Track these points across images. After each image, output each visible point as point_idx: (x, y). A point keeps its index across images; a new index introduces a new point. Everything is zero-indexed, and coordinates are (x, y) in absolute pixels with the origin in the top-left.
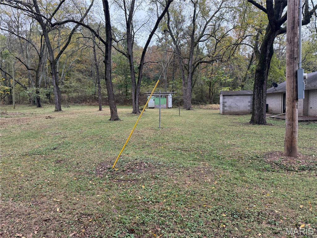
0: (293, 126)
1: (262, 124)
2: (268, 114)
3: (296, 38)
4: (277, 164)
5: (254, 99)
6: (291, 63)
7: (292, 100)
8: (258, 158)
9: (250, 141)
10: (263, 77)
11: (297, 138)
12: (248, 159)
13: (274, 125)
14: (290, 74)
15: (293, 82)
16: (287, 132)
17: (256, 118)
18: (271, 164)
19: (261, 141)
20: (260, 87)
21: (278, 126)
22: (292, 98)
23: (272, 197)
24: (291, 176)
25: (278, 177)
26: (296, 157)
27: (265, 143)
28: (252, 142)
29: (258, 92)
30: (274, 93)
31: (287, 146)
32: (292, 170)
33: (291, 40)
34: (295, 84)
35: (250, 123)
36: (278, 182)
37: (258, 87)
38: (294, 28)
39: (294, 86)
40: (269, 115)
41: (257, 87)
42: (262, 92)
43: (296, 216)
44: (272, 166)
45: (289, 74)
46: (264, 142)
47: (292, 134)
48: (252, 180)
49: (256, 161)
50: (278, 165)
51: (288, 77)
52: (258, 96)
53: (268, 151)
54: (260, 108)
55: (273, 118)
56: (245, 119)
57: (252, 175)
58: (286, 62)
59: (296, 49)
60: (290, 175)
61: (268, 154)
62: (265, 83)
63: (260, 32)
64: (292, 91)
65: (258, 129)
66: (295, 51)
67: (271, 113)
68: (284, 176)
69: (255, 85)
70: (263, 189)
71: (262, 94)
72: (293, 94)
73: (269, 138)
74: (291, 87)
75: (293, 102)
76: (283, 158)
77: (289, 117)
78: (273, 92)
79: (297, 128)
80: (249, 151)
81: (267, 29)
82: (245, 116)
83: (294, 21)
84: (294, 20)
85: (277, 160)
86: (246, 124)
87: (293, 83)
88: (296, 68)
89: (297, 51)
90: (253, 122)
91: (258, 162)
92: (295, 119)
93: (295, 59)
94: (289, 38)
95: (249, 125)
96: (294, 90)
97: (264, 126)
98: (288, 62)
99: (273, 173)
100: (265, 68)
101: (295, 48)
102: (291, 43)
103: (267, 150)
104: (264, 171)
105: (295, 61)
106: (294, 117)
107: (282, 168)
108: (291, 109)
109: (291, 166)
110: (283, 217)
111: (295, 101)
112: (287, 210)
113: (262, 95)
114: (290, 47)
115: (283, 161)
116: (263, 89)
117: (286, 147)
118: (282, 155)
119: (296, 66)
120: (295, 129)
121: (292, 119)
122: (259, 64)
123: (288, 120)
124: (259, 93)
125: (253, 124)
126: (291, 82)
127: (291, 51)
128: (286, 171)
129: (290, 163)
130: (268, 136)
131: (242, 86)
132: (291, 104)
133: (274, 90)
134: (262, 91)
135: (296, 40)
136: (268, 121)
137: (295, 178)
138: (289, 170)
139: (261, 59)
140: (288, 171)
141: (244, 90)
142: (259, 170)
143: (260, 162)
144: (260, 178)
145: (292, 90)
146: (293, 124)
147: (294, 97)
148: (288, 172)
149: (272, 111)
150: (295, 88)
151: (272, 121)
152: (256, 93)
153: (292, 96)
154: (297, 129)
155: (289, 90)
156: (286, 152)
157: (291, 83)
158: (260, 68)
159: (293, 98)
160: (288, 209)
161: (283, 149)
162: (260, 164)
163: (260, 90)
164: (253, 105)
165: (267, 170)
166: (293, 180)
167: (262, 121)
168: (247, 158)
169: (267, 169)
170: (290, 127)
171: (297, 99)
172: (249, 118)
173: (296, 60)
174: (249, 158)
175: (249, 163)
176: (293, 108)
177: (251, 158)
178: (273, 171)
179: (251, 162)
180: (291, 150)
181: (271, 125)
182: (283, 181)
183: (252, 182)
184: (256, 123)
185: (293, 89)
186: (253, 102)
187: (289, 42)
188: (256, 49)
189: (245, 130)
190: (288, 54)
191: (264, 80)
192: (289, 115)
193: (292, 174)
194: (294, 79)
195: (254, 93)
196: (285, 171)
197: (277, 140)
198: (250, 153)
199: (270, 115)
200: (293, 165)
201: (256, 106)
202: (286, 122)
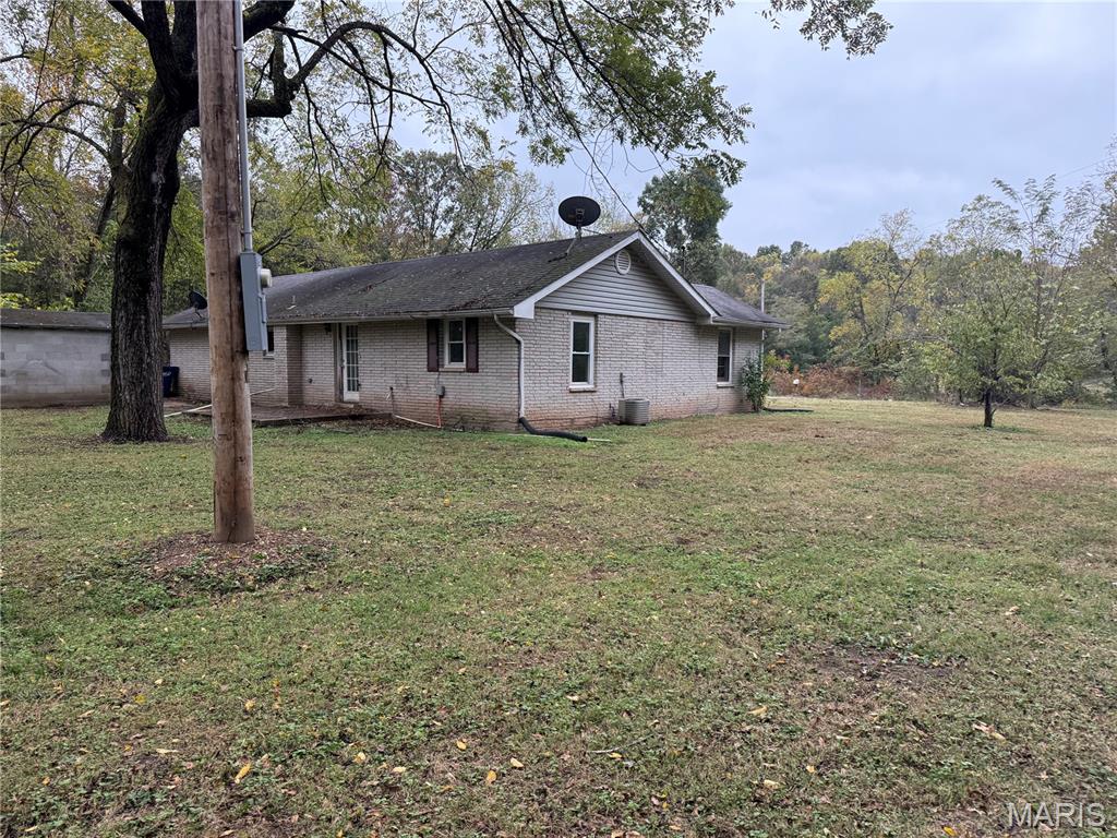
0: (235, 443)
1: (149, 440)
2: (181, 401)
3: (230, 145)
4: (186, 577)
5: (114, 346)
6: (218, 228)
7: (229, 355)
8: (119, 566)
9: (96, 507)
10: (147, 266)
11: (251, 481)
12: (76, 579)
13: (192, 441)
14: (219, 266)
15: (230, 292)
16: (217, 463)
17: (125, 416)
18: (167, 581)
19: (137, 502)
20: (136, 302)
21: (207, 441)
22: (229, 347)
23: (153, 702)
24: (227, 609)
25: (186, 624)
26: (252, 542)
27: (154, 506)
28: (103, 511)
29: (127, 320)
30: (195, 328)
31: (221, 509)
32: (233, 590)
33: (216, 149)
34: (235, 301)
35: (106, 436)
36: (184, 639)
37: (130, 305)
38: (222, 112)
39: (233, 308)
40: (180, 404)
41: (126, 305)
42: (146, 321)
43: (228, 745)
44: (168, 588)
45: (215, 264)
46: (151, 504)
47: (235, 466)
48: (85, 661)
49: (110, 580)
50: (192, 581)
51: (212, 274)
52: (131, 335)
53: (159, 536)
54: (140, 382)
55: (195, 415)
56: (89, 422)
57: (85, 640)
58: (204, 220)
59: (232, 185)
60: (230, 608)
61: (159, 548)
62: (155, 288)
63: (129, 97)
64: (229, 324)
65: (133, 458)
66: (231, 192)
67: (188, 400)
68: (209, 614)
69: (115, 293)
70: (124, 681)
71: (146, 329)
72: (232, 334)
73: (172, 488)
74: (223, 311)
75: (233, 360)
76: (208, 554)
77: (224, 411)
78: (194, 326)
79: (249, 445)
80: (83, 547)
81: (153, 97)
82: (90, 412)
83: (221, 89)
84: (222, 85)
85: (189, 561)
86: (90, 442)
87: (228, 298)
88: (237, 248)
89: (236, 190)
90: (115, 432)
91: (119, 584)
92: (243, 418)
93: (233, 216)
94: (209, 141)
95: (100, 447)
96: (235, 319)
97: (158, 444)
98: (210, 224)
99: (173, 611)
100: (153, 238)
101: (229, 181)
102: (214, 159)
103: (155, 534)
104: (139, 612)
105: (233, 224)
106: (238, 412)
107: (203, 589)
108: (227, 384)
109: (232, 578)
110: (184, 763)
111: (238, 357)
112: (201, 734)
113: (143, 331)
114: (214, 175)
115: (207, 563)
116: (147, 313)
117: (218, 513)
118: (205, 542)
119: (237, 243)
120: (243, 449)
121: (233, 417)
122: (127, 216)
123: (220, 420)
124: (133, 326)
125: (117, 442)
126: (224, 293)
127: (217, 189)
128: (217, 595)
129: (230, 565)
130: (166, 483)
131: (78, 296)
132: (225, 366)
133: (197, 317)
134: (143, 317)
135: (231, 155)
136: (172, 428)
137: (244, 614)
138: (227, 590)
139: (133, 199)
140: (222, 594)
141: (84, 310)
142: (121, 612)
143: (126, 581)
144: (120, 644)
145: (227, 319)
146: (235, 433)
147: (234, 346)
148: (224, 596)
149: (194, 391)
150: (236, 314)
151: (187, 428)
152: (121, 325)
153: (230, 341)
154: (250, 450)
155: (217, 318)
156: (219, 530)
157: (224, 299)
158: (131, 232)
159: (232, 349)
160: (205, 729)
161: (207, 521)
162: (126, 591)
163: (135, 313)
164: (114, 368)
165: (149, 606)
166: (235, 623)
167: (150, 429)
168: (75, 575)
169: (152, 602)
170: (228, 444)
171: (245, 352)
172: (99, 418)
173: (234, 221)
174: (84, 573)
175: (79, 593)
176: (233, 379)
177: (90, 574)
178: (173, 607)
179: (90, 588)
180: (234, 522)
181: (185, 440)
182: (201, 634)
183: (83, 667)
184: (129, 437)
185: (231, 316)
186: (114, 358)
187: (211, 156)
188: (113, 157)
189: (82, 468)
190: (209, 197)
191: (150, 279)
192: (222, 404)
193: (234, 601)
194: (230, 285)
195: (113, 324)
196: (213, 596)
197: (198, 492)
198: (89, 555)
199: (185, 404)
200: (239, 570)
201: (124, 373)
202: (216, 428)
